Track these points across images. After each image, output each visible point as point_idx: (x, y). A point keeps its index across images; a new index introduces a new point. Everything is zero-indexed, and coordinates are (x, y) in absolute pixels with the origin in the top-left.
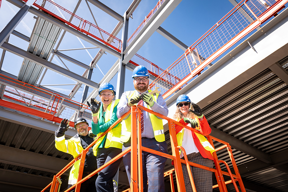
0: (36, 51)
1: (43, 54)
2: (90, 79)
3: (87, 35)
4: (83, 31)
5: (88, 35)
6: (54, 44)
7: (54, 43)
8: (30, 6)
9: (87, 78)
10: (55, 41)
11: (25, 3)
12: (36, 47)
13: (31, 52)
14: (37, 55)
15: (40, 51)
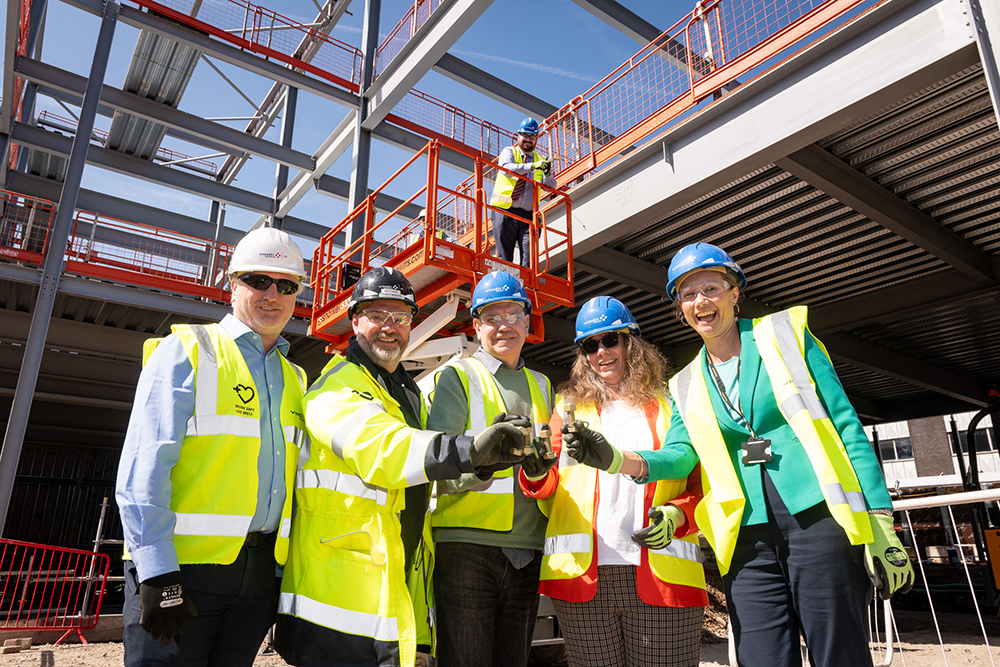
0: (145, 89)
1: (163, 95)
2: (290, 146)
3: (267, 58)
4: (257, 47)
5: (270, 59)
6: (187, 76)
7: (189, 73)
9: (281, 144)
10: (190, 69)
12: (144, 82)
13: (132, 90)
14: (148, 97)
15: (157, 88)
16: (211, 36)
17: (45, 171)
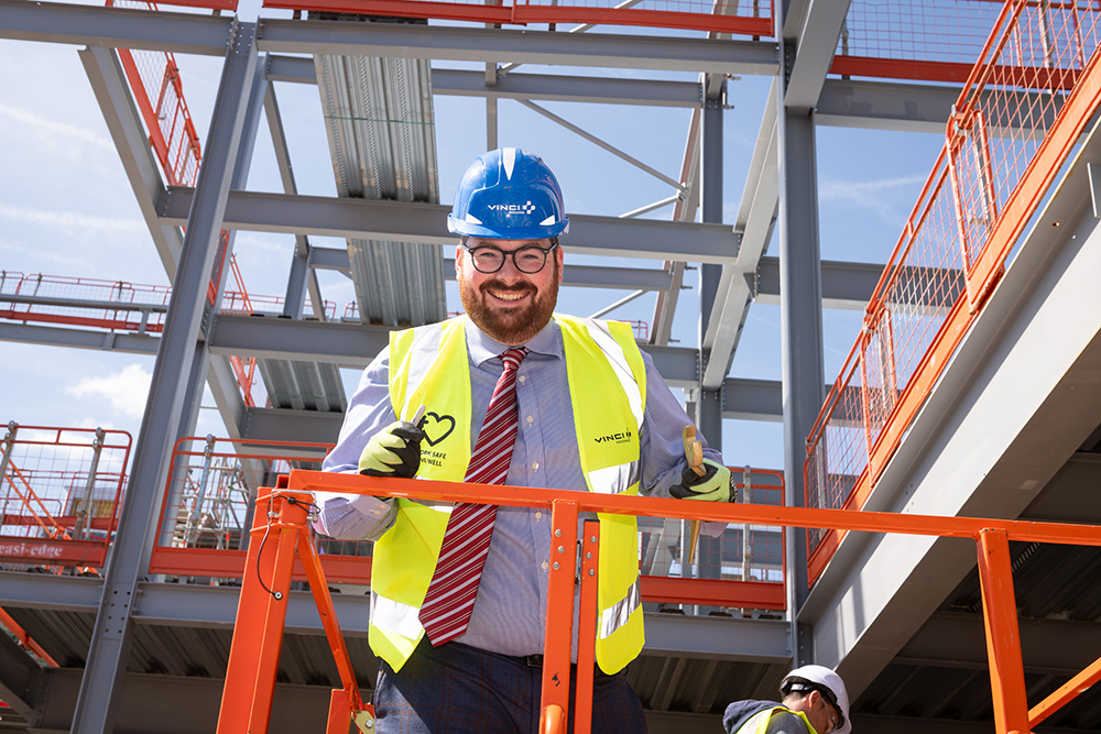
0: (372, 182)
1: (405, 184)
3: (553, 28)
6: (427, 127)
7: (427, 120)
8: (255, 21)
10: (426, 110)
11: (232, 19)
12: (363, 167)
13: (353, 192)
14: (385, 196)
15: (389, 174)
16: (432, 22)
17: (296, 397)
